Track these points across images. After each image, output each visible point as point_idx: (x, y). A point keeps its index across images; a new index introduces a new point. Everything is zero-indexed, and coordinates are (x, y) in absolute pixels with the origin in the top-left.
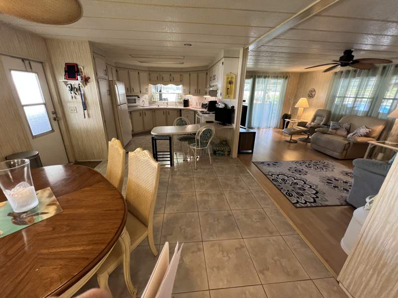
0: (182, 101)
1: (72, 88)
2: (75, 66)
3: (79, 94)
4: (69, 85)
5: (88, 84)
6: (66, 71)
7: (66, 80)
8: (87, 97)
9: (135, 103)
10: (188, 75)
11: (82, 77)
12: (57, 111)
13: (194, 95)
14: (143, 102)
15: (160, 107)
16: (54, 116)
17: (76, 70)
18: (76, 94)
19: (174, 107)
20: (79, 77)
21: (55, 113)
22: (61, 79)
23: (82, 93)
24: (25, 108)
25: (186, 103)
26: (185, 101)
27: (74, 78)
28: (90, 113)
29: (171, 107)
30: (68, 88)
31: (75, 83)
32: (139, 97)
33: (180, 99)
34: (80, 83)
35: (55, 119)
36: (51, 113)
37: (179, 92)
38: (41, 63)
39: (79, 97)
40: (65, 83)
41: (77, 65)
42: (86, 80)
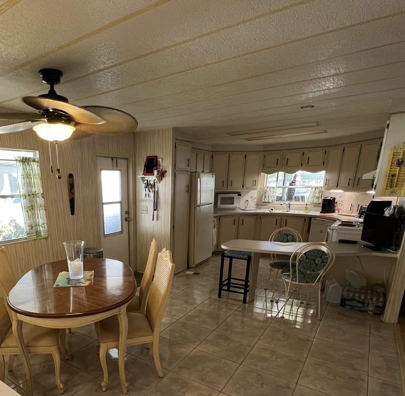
0: (321, 201)
1: (148, 185)
2: (154, 159)
3: (152, 191)
4: (146, 182)
5: (164, 179)
6: (145, 166)
7: (144, 176)
8: (160, 195)
9: (233, 204)
10: (340, 152)
11: (158, 171)
12: (130, 211)
13: (346, 189)
14: (247, 203)
15: (275, 211)
16: (127, 216)
17: (155, 164)
18: (150, 191)
19: (302, 212)
20: (155, 172)
21: (127, 212)
22: (140, 175)
23: (156, 190)
24: (105, 206)
25: (328, 205)
26: (325, 201)
27: (151, 173)
28: (160, 214)
29: (296, 212)
30: (144, 185)
31: (152, 178)
32: (240, 195)
33: (318, 198)
34: (156, 179)
35: (126, 220)
36: (124, 213)
37: (317, 185)
38: (127, 159)
39: (152, 194)
40: (143, 178)
41: (157, 157)
42: (162, 175)
